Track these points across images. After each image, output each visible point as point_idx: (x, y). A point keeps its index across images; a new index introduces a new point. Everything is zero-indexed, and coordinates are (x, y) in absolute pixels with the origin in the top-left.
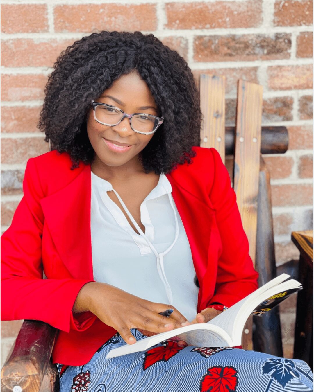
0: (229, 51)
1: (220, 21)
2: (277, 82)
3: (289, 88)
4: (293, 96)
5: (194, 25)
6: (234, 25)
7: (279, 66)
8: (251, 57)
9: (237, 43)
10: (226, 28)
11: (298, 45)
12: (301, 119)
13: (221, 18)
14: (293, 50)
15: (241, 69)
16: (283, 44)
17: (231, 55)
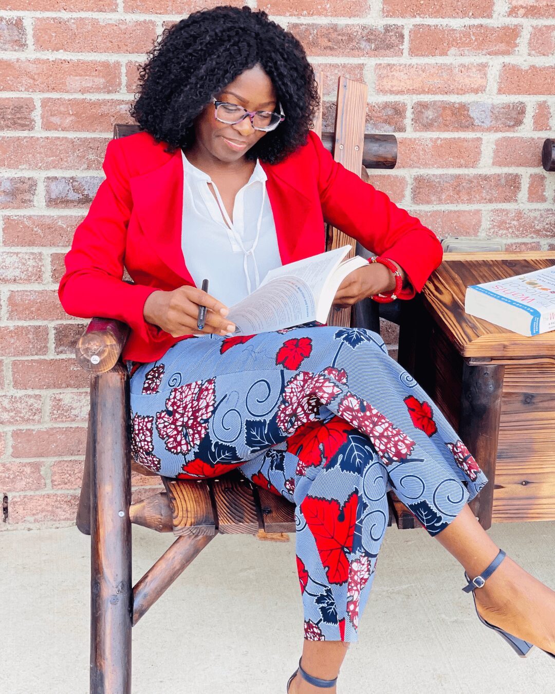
0: (330, 44)
1: (319, 7)
2: (387, 84)
3: (401, 92)
4: (406, 101)
5: (289, 11)
6: (335, 13)
7: (389, 65)
8: (356, 52)
9: (339, 35)
10: (326, 16)
11: (411, 41)
12: (415, 130)
13: (320, 4)
14: (406, 45)
15: (344, 66)
16: (394, 38)
17: (331, 49)
